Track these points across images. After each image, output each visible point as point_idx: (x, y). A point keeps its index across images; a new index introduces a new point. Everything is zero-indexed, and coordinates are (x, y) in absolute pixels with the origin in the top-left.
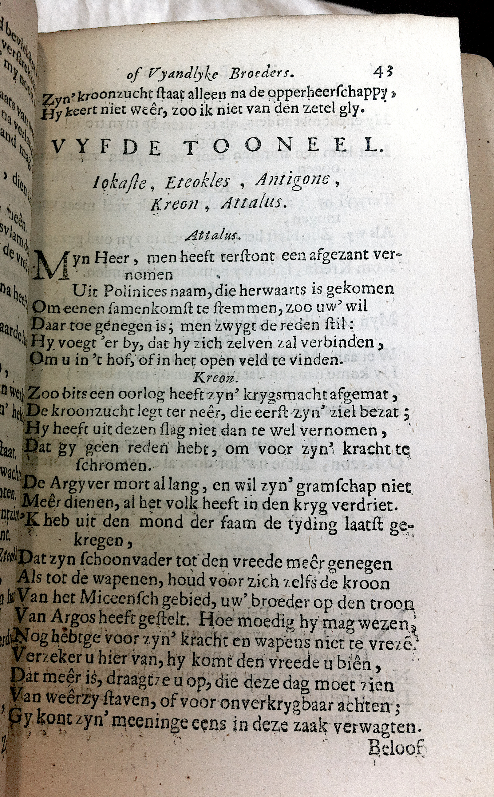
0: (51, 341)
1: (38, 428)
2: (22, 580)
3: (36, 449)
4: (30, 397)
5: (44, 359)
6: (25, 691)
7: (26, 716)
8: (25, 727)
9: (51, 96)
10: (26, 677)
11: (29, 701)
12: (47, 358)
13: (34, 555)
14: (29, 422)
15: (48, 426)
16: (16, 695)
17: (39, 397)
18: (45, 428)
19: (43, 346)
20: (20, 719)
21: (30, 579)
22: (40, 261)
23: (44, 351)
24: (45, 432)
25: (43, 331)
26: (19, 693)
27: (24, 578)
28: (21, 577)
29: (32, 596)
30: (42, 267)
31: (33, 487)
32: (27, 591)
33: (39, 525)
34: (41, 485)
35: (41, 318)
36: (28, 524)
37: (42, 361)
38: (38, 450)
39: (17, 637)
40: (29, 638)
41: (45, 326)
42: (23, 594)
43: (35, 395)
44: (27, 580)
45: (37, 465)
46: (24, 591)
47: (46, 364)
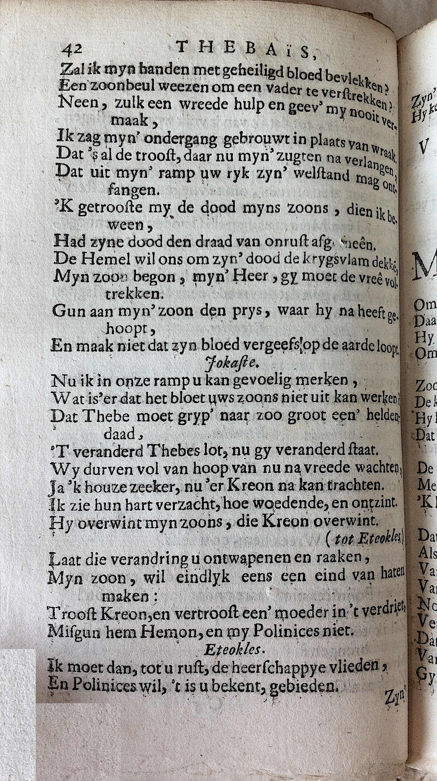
0: (431, 336)
1: (424, 418)
2: (422, 555)
3: (424, 438)
4: (418, 390)
5: (427, 353)
6: (429, 654)
7: (431, 676)
8: (430, 685)
9: (418, 96)
10: (429, 642)
11: (432, 663)
12: (429, 352)
13: (430, 534)
14: (417, 413)
15: (431, 416)
16: (422, 656)
17: (424, 390)
18: (430, 418)
19: (425, 341)
20: (426, 677)
21: (429, 556)
22: (418, 262)
23: (425, 346)
24: (429, 422)
25: (424, 328)
26: (425, 654)
27: (423, 554)
28: (421, 553)
29: (431, 570)
30: (419, 267)
31: (425, 472)
32: (427, 565)
33: (432, 507)
34: (431, 471)
35: (421, 316)
36: (424, 506)
37: (425, 355)
38: (425, 439)
39: (421, 605)
40: (431, 608)
41: (425, 322)
42: (424, 568)
43: (421, 389)
44: (426, 555)
45: (426, 452)
46: (424, 565)
47: (429, 358)
